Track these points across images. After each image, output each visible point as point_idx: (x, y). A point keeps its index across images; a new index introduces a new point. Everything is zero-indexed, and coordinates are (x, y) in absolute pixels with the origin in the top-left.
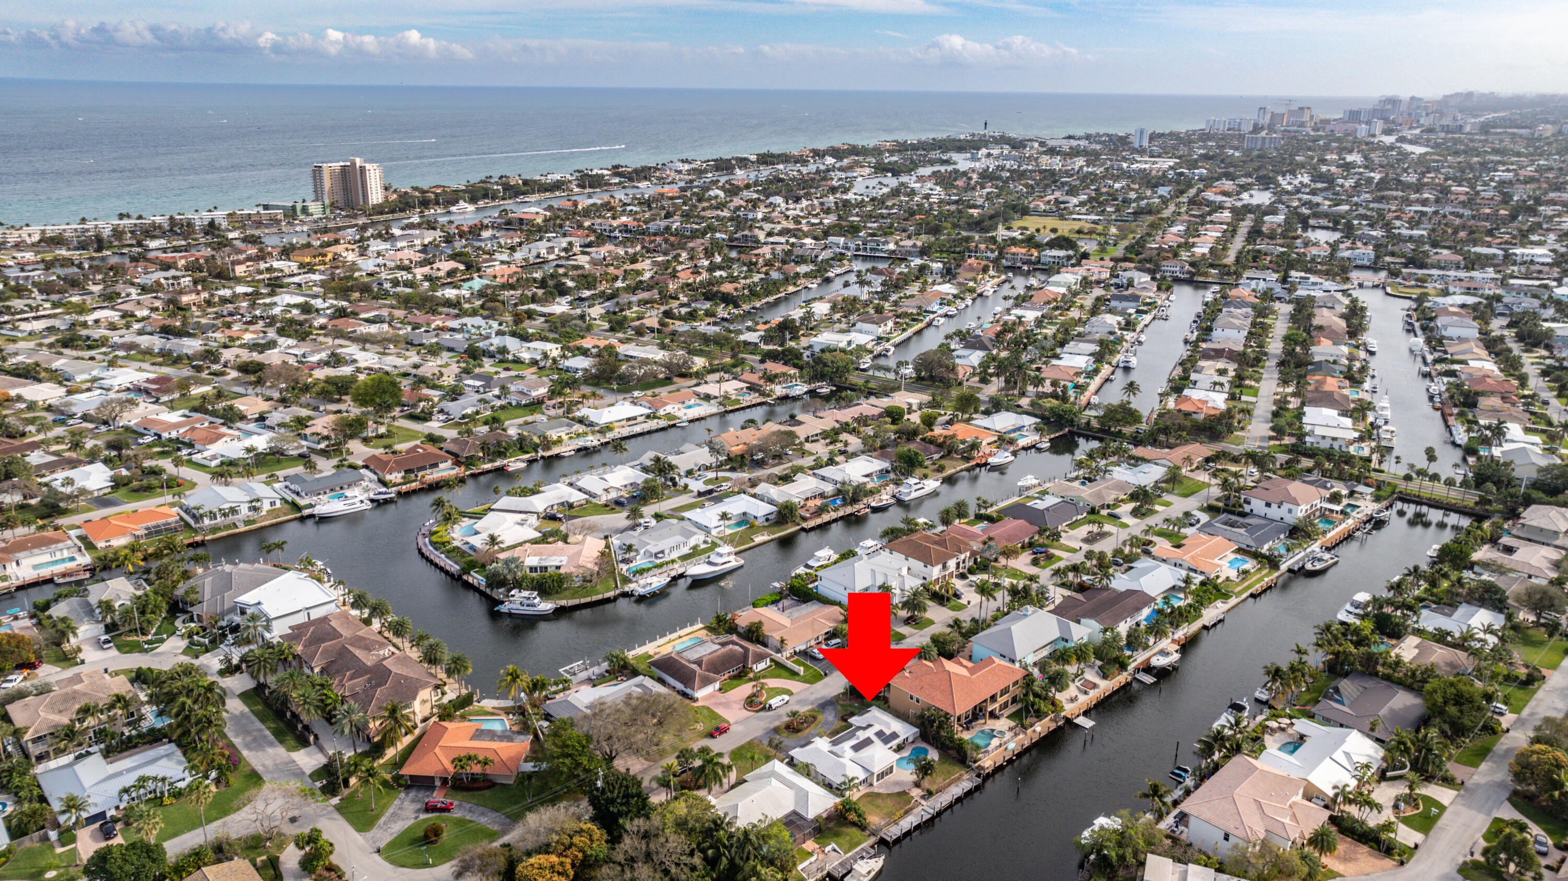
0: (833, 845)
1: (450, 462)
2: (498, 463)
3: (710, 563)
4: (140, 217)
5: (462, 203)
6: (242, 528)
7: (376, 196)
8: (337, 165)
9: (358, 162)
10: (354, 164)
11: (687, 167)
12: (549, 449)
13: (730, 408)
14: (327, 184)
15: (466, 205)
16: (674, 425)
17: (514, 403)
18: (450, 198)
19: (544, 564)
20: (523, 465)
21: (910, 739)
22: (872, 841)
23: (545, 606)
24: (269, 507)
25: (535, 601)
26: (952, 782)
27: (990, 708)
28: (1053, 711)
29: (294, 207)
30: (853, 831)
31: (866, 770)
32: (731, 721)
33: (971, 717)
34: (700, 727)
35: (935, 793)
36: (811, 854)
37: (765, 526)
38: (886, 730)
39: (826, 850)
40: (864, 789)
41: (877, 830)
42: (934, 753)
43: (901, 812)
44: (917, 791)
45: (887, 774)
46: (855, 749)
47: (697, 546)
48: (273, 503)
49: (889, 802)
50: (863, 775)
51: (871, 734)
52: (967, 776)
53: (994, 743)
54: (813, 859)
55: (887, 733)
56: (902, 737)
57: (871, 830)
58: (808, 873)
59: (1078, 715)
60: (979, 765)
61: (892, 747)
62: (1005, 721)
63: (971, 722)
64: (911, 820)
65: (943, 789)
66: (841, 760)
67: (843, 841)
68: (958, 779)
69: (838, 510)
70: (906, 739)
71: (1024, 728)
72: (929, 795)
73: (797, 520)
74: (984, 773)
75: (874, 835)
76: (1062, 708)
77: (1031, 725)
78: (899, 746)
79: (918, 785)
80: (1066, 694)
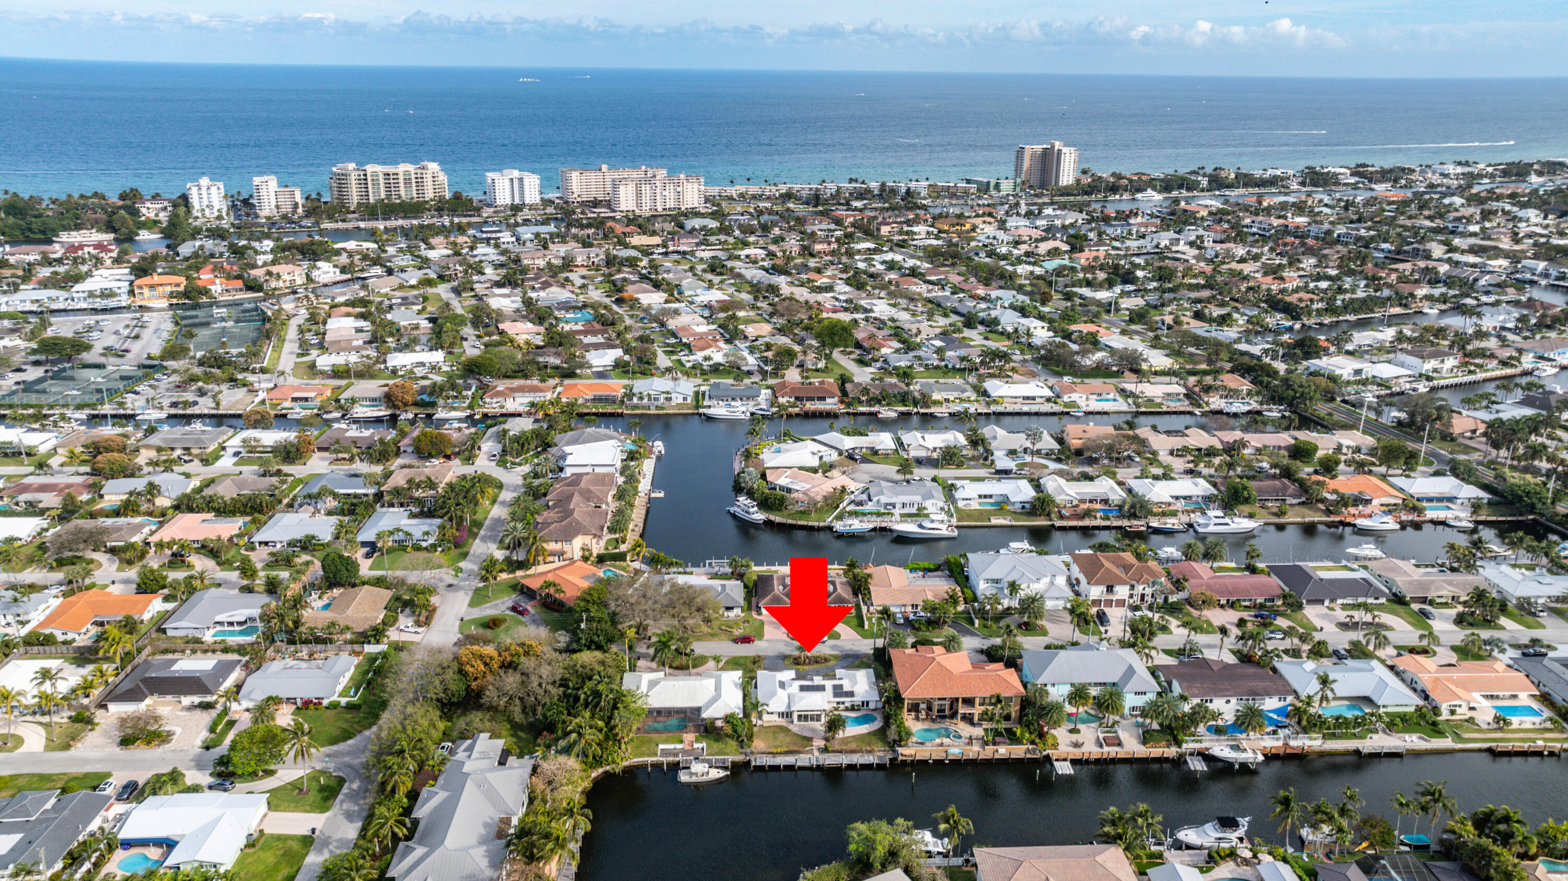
0: (704, 744)
1: (836, 399)
2: (875, 409)
3: (921, 526)
4: (863, 183)
5: (1149, 190)
6: (653, 411)
7: (1067, 177)
8: (1039, 148)
9: (1057, 145)
10: (1053, 147)
11: (1459, 170)
12: (928, 407)
13: (1143, 409)
14: (1026, 164)
15: (1154, 193)
16: (1068, 413)
17: (950, 366)
18: (1137, 186)
19: (790, 486)
20: (893, 415)
21: (872, 706)
22: (739, 758)
23: (759, 516)
24: (680, 400)
25: (752, 510)
26: (861, 751)
27: (962, 710)
28: (1033, 742)
29: (988, 183)
30: (733, 744)
31: (789, 706)
32: (766, 637)
33: (947, 712)
34: (738, 632)
35: (834, 751)
36: (681, 742)
37: (1015, 513)
38: (847, 687)
39: (696, 746)
40: (782, 722)
41: (752, 753)
42: (877, 725)
43: (785, 749)
44: (822, 743)
45: (812, 719)
46: (803, 688)
47: (925, 508)
48: (685, 399)
49: (788, 739)
50: (783, 709)
51: (829, 684)
52: (881, 754)
53: (938, 741)
54: (679, 746)
55: (845, 689)
56: (858, 699)
57: (748, 751)
58: (665, 753)
59: (1065, 760)
60: (900, 750)
61: (843, 703)
62: (978, 732)
63: (944, 717)
64: (789, 760)
65: (846, 752)
66: (780, 691)
67: (716, 746)
68: (870, 752)
69: (1108, 519)
70: (865, 704)
71: (986, 743)
72: (825, 750)
73: (1053, 516)
74: (900, 758)
75: (746, 755)
76: (1055, 746)
77: (994, 744)
78: (853, 706)
79: (827, 740)
80: (1074, 737)
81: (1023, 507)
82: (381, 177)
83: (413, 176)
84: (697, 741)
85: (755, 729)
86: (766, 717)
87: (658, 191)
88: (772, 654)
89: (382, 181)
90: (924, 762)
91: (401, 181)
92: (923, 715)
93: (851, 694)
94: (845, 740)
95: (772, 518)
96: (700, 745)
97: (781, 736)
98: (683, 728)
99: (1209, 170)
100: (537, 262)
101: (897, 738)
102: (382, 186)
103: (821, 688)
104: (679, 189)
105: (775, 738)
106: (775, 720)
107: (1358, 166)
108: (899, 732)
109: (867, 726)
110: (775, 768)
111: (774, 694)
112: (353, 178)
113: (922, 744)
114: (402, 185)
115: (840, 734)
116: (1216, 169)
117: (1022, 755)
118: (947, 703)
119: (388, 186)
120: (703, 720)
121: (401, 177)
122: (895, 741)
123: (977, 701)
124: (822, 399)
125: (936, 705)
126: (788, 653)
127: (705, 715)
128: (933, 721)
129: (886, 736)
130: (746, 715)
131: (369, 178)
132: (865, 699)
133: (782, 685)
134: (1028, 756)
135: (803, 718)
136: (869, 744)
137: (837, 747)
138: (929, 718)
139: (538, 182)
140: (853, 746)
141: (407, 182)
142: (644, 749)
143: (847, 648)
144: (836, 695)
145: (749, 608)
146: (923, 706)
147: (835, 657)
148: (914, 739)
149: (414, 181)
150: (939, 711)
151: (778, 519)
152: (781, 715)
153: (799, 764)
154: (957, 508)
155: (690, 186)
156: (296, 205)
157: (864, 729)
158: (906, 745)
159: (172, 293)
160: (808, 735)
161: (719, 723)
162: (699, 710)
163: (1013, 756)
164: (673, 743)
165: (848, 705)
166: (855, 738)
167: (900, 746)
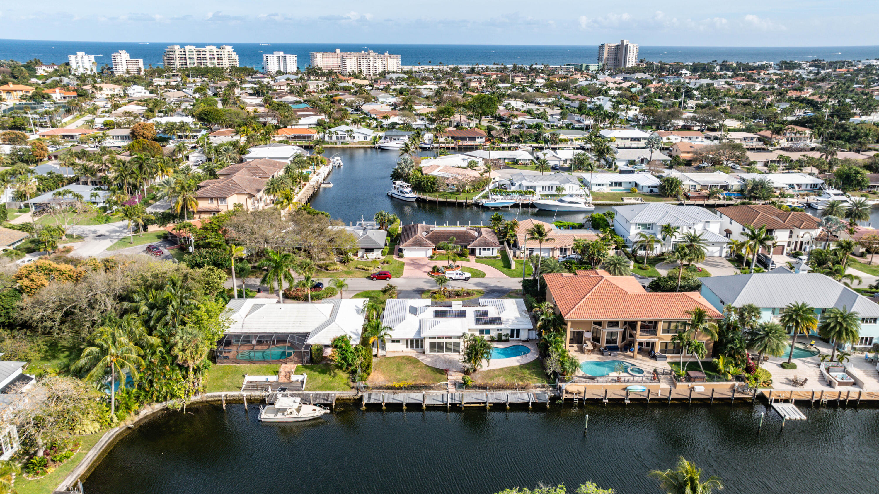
0: (306, 377)
1: (484, 139)
2: (514, 145)
3: (560, 202)
5: (684, 70)
6: (339, 146)
7: (632, 62)
12: (556, 144)
14: (605, 55)
18: (676, 68)
19: (442, 176)
21: (523, 336)
22: (349, 394)
23: (412, 196)
24: (362, 139)
25: (406, 190)
26: (512, 387)
27: (641, 337)
28: (738, 378)
29: (582, 66)
30: (343, 376)
31: (419, 332)
32: (404, 275)
33: (619, 343)
34: (374, 271)
35: (476, 387)
36: (276, 373)
37: (644, 195)
38: (492, 313)
39: (294, 378)
40: (411, 352)
41: (366, 387)
42: (532, 356)
43: (411, 383)
44: (458, 377)
45: (449, 350)
46: (438, 314)
47: (563, 189)
48: (365, 138)
49: (416, 372)
50: (411, 335)
51: (470, 311)
52: (538, 391)
53: (614, 375)
54: (273, 378)
55: (490, 315)
56: (506, 327)
57: (362, 384)
58: (253, 386)
59: (786, 401)
60: (565, 386)
61: (488, 332)
62: (663, 365)
63: (616, 349)
64: (415, 397)
65: (492, 388)
66: (410, 317)
67: (320, 378)
68: (523, 388)
69: (731, 199)
70: (515, 333)
71: (677, 378)
72: (464, 385)
73: (680, 196)
74: (565, 396)
75: (358, 389)
76: (768, 383)
77: (689, 379)
78: (500, 336)
79: (466, 372)
80: (790, 374)
81: (651, 191)
82: (195, 53)
83: (215, 53)
84: (297, 372)
85: (374, 360)
86: (390, 346)
87: (371, 63)
88: (410, 289)
89: (195, 56)
90: (596, 402)
91: (208, 56)
92: (589, 346)
93: (498, 321)
94: (490, 374)
95: (424, 197)
96: (300, 378)
97: (408, 368)
98: (283, 357)
99: (720, 62)
100: (282, 88)
101: (559, 370)
102: (195, 59)
103: (462, 314)
104: (385, 62)
105: (399, 369)
106: (401, 349)
107: (813, 61)
108: (562, 363)
109: (518, 358)
110: (396, 407)
111: (402, 318)
112: (177, 53)
113: (592, 378)
114: (208, 58)
115: (484, 365)
116: (724, 62)
117: (729, 394)
118: (619, 330)
119: (199, 59)
120: (308, 346)
121: (208, 53)
122: (556, 374)
123: (661, 326)
124: (473, 138)
125: (605, 332)
126: (426, 288)
127: (310, 341)
128: (601, 353)
129: (544, 368)
130: (364, 342)
131: (187, 54)
132: (515, 327)
133: (413, 311)
134: (737, 395)
135: (436, 347)
136: (521, 379)
137: (479, 382)
138: (596, 349)
139: (295, 59)
140: (501, 381)
141: (212, 57)
142: (225, 381)
143: (492, 285)
144: (478, 322)
145: (391, 252)
146: (588, 335)
147: (479, 292)
148: (580, 373)
149: (216, 56)
150: (608, 342)
151: (429, 197)
152: (410, 343)
153: (428, 401)
154: (592, 192)
155: (391, 60)
156: (139, 70)
157: (514, 361)
158: (571, 380)
159: (23, 96)
160: (442, 367)
161: (328, 352)
162: (306, 335)
163: (715, 396)
164: (265, 374)
165: (494, 334)
166: (504, 371)
167: (564, 381)
